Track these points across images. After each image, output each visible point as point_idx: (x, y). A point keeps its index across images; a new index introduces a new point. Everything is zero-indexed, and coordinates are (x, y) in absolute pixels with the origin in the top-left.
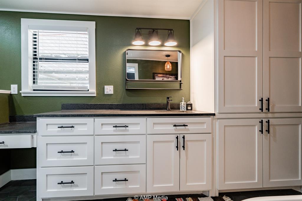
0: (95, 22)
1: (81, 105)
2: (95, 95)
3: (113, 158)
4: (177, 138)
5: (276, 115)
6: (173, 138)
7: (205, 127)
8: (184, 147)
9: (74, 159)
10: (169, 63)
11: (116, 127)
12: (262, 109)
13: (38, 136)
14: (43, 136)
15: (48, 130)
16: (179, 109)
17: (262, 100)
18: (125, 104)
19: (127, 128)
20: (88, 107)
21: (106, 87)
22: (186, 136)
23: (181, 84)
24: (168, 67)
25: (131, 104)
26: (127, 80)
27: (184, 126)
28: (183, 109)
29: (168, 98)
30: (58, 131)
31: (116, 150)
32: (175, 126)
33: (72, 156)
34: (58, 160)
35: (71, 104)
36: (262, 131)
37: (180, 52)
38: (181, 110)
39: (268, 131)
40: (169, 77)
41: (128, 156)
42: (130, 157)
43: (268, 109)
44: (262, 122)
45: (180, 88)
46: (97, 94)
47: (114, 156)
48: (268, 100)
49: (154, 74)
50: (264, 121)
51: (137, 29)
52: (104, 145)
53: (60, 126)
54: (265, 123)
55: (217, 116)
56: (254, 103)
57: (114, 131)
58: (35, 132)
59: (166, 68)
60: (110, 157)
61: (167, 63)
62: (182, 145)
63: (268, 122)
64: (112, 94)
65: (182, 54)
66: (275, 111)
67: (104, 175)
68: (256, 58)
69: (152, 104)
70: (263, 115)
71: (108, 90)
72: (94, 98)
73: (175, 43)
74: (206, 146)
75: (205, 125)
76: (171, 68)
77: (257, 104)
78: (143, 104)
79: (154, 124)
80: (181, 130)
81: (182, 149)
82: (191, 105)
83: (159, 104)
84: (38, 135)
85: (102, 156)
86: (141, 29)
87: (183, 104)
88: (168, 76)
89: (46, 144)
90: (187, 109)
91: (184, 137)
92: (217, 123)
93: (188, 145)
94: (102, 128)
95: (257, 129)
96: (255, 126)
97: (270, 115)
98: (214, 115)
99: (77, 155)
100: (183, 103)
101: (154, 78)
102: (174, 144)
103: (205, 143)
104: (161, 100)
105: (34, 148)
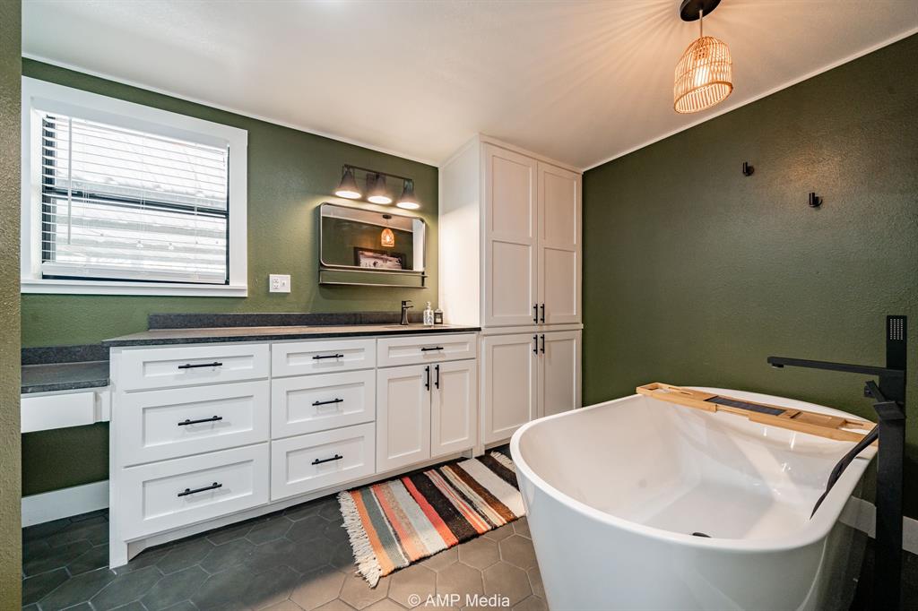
0: (246, 131)
1: (208, 317)
2: (245, 294)
3: (310, 419)
4: (428, 370)
5: (552, 328)
6: (421, 370)
7: (468, 349)
8: (437, 384)
9: (220, 434)
10: (390, 232)
11: (318, 358)
12: (536, 320)
13: (114, 394)
14: (128, 392)
15: (147, 376)
16: (422, 322)
17: (536, 307)
18: (319, 315)
19: (340, 359)
20: (228, 322)
21: (272, 277)
22: (441, 365)
23: (423, 278)
24: (388, 239)
25: (332, 315)
26: (322, 265)
27: (438, 349)
28: (428, 322)
29: (404, 303)
30: (177, 377)
31: (317, 404)
32: (424, 350)
33: (214, 429)
34: (178, 441)
35: (179, 315)
36: (536, 351)
37: (423, 221)
38: (425, 324)
39: (543, 350)
40: (387, 260)
41: (342, 411)
42: (345, 413)
43: (543, 320)
44: (536, 338)
45: (423, 285)
46: (251, 291)
47: (314, 416)
48: (543, 307)
49: (357, 250)
50: (539, 335)
51: (346, 166)
52: (292, 396)
53: (184, 364)
54: (540, 340)
55: (484, 331)
56: (527, 310)
57: (314, 366)
58: (106, 384)
59: (383, 241)
60: (306, 418)
61: (385, 231)
62: (434, 380)
63: (543, 337)
64: (286, 294)
65: (426, 225)
66: (551, 322)
67: (292, 457)
68: (531, 248)
69: (372, 314)
70: (537, 328)
71: (279, 284)
72: (243, 301)
73: (415, 206)
74: (468, 379)
75: (468, 346)
76: (393, 242)
77: (531, 313)
78: (355, 315)
79: (390, 348)
80: (433, 357)
81: (434, 387)
82: (441, 314)
83: (386, 314)
84: (115, 391)
85: (288, 418)
86: (353, 167)
87: (429, 314)
88: (385, 257)
89: (141, 411)
90: (435, 323)
91: (437, 368)
92: (484, 342)
93: (444, 379)
94: (288, 362)
95: (531, 347)
96: (528, 343)
97: (545, 328)
98: (479, 329)
99: (228, 424)
100: (428, 311)
101: (357, 262)
102: (422, 381)
103: (468, 374)
104: (391, 306)
105: (101, 423)
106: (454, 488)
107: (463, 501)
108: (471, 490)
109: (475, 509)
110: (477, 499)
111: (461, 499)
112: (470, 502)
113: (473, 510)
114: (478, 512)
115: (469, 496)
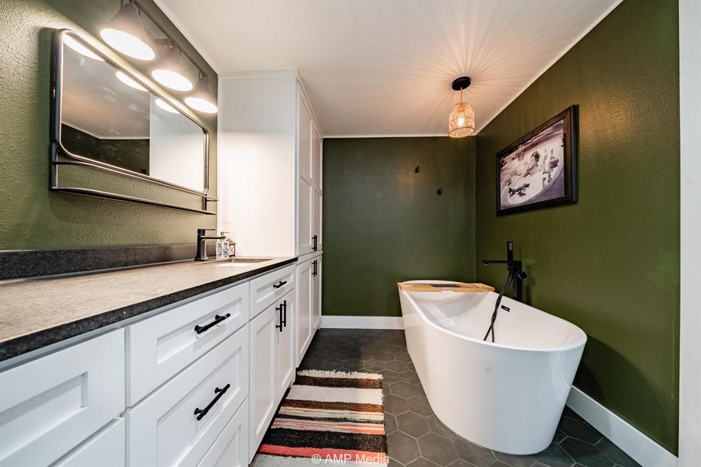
7: (292, 280)
17: (314, 238)
23: (206, 201)
27: (282, 283)
29: (202, 232)
32: (275, 286)
36: (314, 273)
37: (206, 131)
43: (316, 248)
44: (314, 263)
47: (192, 439)
55: (299, 260)
68: (311, 188)
75: (292, 276)
77: (311, 242)
80: (279, 293)
92: (297, 271)
95: (311, 271)
98: (296, 259)
100: (223, 242)
102: (274, 324)
106: (320, 419)
107: (340, 423)
108: (331, 411)
109: (356, 422)
110: (346, 414)
111: (337, 423)
112: (345, 420)
113: (354, 424)
114: (359, 422)
115: (338, 416)
